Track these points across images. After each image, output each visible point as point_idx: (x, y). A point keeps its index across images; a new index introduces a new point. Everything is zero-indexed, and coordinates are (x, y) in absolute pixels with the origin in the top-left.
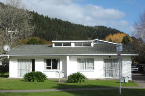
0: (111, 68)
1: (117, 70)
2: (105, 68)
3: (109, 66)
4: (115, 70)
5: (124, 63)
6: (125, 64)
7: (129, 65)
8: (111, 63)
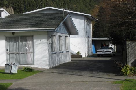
0: (18, 50)
1: (26, 53)
2: (8, 51)
3: (15, 47)
4: (24, 53)
5: (36, 42)
6: (38, 44)
7: (43, 45)
8: (17, 43)
